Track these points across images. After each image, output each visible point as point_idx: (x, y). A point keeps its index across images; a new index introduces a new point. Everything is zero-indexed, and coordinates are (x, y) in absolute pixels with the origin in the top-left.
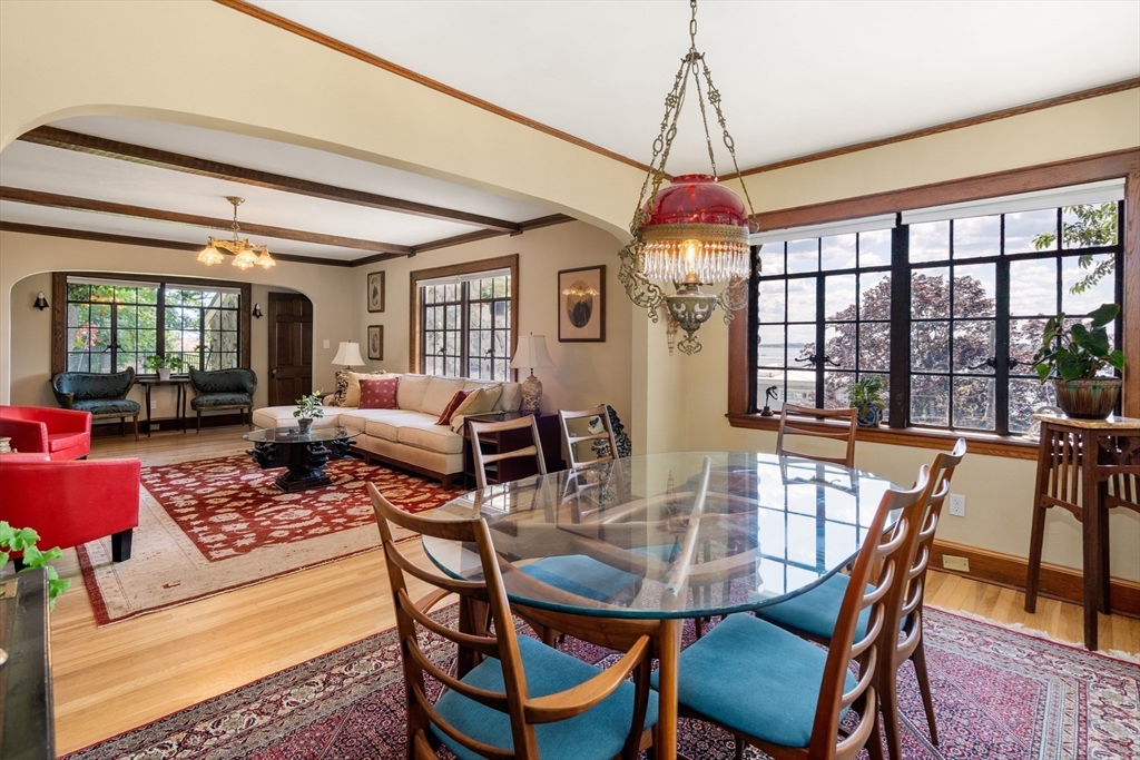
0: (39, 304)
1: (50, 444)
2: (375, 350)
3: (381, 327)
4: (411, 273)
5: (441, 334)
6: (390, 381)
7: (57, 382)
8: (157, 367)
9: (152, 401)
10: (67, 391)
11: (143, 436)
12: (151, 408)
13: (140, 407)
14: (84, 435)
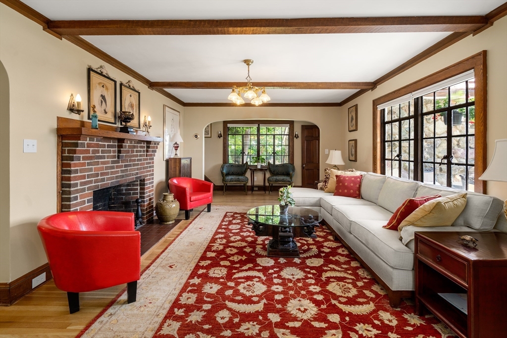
0: (220, 136)
1: (190, 198)
2: (352, 155)
3: (356, 141)
4: (374, 101)
5: (397, 143)
6: (356, 178)
7: (223, 167)
8: (256, 162)
9: (255, 177)
10: (225, 171)
11: (250, 192)
12: (255, 180)
13: (248, 179)
14: (209, 194)
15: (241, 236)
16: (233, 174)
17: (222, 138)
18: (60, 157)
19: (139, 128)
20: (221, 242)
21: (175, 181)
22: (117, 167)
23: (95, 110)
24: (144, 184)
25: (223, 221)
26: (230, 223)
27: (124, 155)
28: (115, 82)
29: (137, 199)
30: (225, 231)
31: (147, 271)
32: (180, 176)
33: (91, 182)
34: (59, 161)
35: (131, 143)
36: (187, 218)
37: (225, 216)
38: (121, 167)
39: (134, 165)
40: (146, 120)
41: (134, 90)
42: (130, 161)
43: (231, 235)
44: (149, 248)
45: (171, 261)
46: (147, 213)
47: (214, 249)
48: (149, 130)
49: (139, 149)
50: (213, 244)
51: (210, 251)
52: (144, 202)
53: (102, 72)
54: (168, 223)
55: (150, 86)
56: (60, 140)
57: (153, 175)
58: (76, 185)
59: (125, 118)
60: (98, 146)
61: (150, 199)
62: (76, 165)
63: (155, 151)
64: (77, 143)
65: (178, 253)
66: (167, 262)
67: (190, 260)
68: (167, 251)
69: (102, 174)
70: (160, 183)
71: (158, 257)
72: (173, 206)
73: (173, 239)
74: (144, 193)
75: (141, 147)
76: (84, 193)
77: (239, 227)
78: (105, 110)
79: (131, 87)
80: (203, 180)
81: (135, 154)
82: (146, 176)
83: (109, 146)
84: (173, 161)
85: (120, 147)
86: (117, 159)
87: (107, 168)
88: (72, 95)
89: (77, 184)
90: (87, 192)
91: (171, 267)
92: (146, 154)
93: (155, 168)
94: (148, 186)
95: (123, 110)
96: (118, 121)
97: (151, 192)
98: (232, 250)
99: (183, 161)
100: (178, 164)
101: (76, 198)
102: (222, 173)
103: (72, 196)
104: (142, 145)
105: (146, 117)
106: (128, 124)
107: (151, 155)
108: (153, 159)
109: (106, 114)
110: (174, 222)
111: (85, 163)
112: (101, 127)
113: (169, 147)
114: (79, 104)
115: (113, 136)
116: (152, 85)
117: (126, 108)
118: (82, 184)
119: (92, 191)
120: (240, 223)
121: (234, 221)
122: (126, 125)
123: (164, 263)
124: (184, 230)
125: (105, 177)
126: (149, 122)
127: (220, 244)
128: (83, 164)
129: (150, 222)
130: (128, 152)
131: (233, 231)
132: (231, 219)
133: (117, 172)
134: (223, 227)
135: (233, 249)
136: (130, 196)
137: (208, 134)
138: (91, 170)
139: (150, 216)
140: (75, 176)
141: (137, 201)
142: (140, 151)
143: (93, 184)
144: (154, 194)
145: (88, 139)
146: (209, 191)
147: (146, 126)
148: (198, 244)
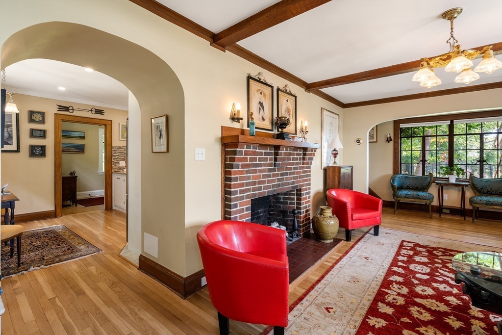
0: (389, 140)
1: (352, 216)
7: (393, 179)
8: (447, 173)
9: (444, 195)
10: (396, 184)
11: (436, 215)
12: (444, 199)
13: (433, 197)
14: (376, 213)
15: (434, 289)
16: (408, 188)
17: (392, 143)
18: (223, 165)
19: (296, 134)
20: (399, 291)
21: (334, 193)
22: (274, 175)
23: (253, 116)
24: (301, 194)
25: (398, 254)
26: (410, 260)
27: (281, 162)
28: (272, 87)
29: (294, 210)
30: (403, 272)
31: (299, 306)
32: (339, 188)
33: (249, 190)
34: (223, 168)
35: (287, 150)
36: (348, 238)
37: (401, 246)
38: (277, 175)
39: (290, 174)
40: (303, 125)
41: (291, 94)
42: (287, 169)
43: (416, 282)
44: (303, 271)
45: (327, 300)
46: (304, 226)
47: (389, 299)
48: (306, 136)
49: (295, 157)
50: (387, 291)
51: (383, 302)
52: (300, 213)
53: (260, 79)
54: (325, 241)
55: (307, 89)
56: (224, 148)
57: (309, 184)
58: (236, 193)
59: (281, 123)
60: (255, 153)
61: (307, 211)
62: (236, 173)
63: (312, 159)
64: (236, 151)
65: (338, 291)
66: (322, 300)
67: (353, 307)
68: (323, 281)
69: (260, 183)
70: (317, 194)
71: (312, 288)
72: (331, 224)
73: (331, 264)
74: (300, 204)
75: (297, 154)
76: (243, 201)
77: (428, 270)
78: (263, 117)
79: (288, 91)
80: (367, 193)
81: (291, 161)
82: (303, 185)
83: (266, 154)
84: (331, 170)
85: (276, 154)
86: (273, 167)
87: (264, 176)
88: (234, 104)
89: (237, 191)
90: (245, 200)
91: (327, 309)
92: (303, 162)
93: (312, 178)
94: (305, 196)
95: (280, 116)
96: (275, 128)
97: (307, 203)
98: (421, 314)
99: (343, 170)
100: (337, 174)
101: (236, 206)
102: (393, 186)
103: (232, 203)
104: (298, 152)
105: (303, 122)
106: (285, 130)
107: (308, 163)
108: (309, 167)
109: (263, 121)
110: (332, 241)
111: (244, 170)
112: (258, 134)
113: (327, 154)
114: (238, 112)
115: (268, 143)
116: (309, 87)
117: (283, 113)
118: (242, 192)
119: (250, 199)
120: (428, 263)
121: (417, 259)
122: (282, 131)
123: (320, 300)
124: (344, 256)
125: (262, 185)
126: (306, 127)
127: (399, 294)
128: (242, 172)
129: (307, 235)
130: (284, 159)
131: (418, 276)
132: (411, 253)
133: (273, 181)
134: (400, 264)
135: (423, 311)
136: (287, 206)
137: (373, 138)
138: (249, 178)
139: (306, 229)
140: (234, 184)
141: (293, 212)
142: (297, 159)
143: (251, 193)
144: (311, 206)
145: (245, 147)
146: (377, 210)
147: (302, 131)
148: (364, 283)
